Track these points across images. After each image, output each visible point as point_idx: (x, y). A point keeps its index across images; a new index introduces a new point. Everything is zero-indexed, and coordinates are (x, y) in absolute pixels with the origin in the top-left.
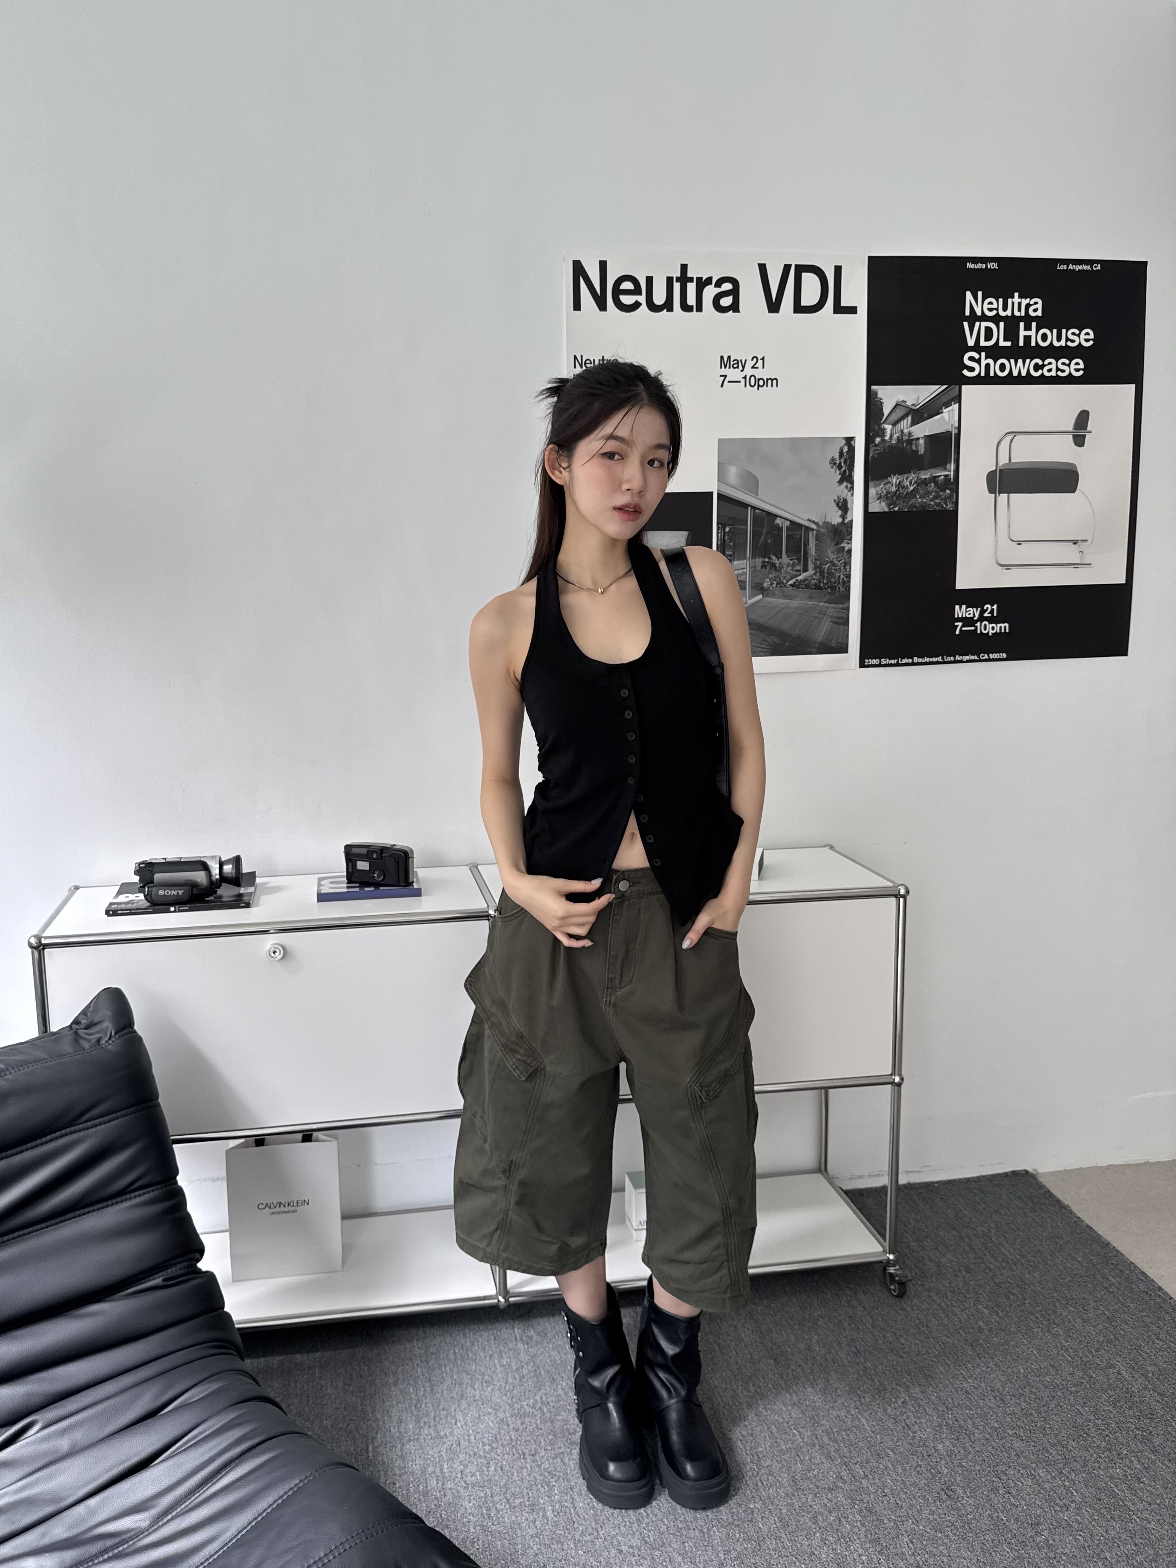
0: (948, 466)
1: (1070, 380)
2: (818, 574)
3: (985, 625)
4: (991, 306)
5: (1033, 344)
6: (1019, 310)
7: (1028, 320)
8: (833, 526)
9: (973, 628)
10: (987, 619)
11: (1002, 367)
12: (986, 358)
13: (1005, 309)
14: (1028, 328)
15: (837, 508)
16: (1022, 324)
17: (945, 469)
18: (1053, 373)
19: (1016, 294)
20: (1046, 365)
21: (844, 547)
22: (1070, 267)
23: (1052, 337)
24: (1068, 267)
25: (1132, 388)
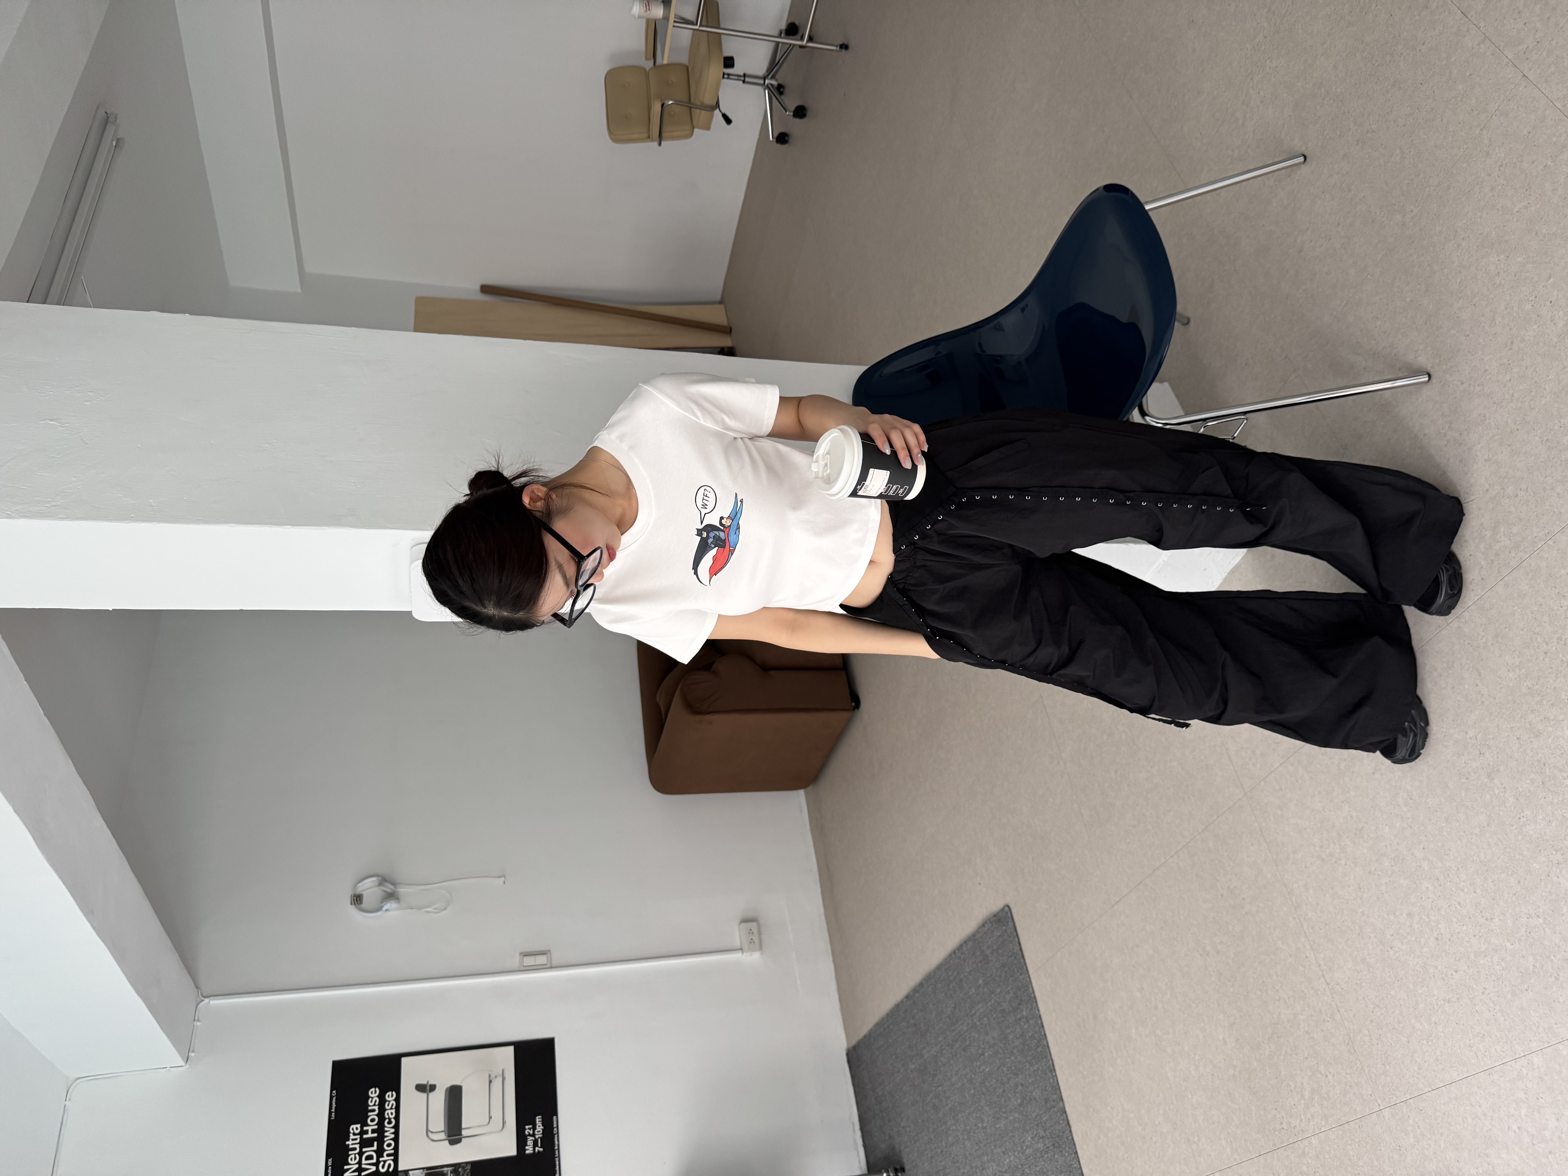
0: (445, 1172)
1: (398, 1100)
3: (538, 1132)
4: (353, 1159)
5: (376, 1127)
6: (356, 1139)
7: (363, 1132)
9: (539, 1140)
10: (534, 1132)
11: (389, 1145)
12: (383, 1157)
13: (355, 1149)
14: (366, 1132)
16: (365, 1136)
17: (447, 1173)
18: (393, 1111)
19: (347, 1143)
20: (389, 1117)
22: (333, 1110)
23: (373, 1115)
24: (333, 1112)
25: (404, 1060)
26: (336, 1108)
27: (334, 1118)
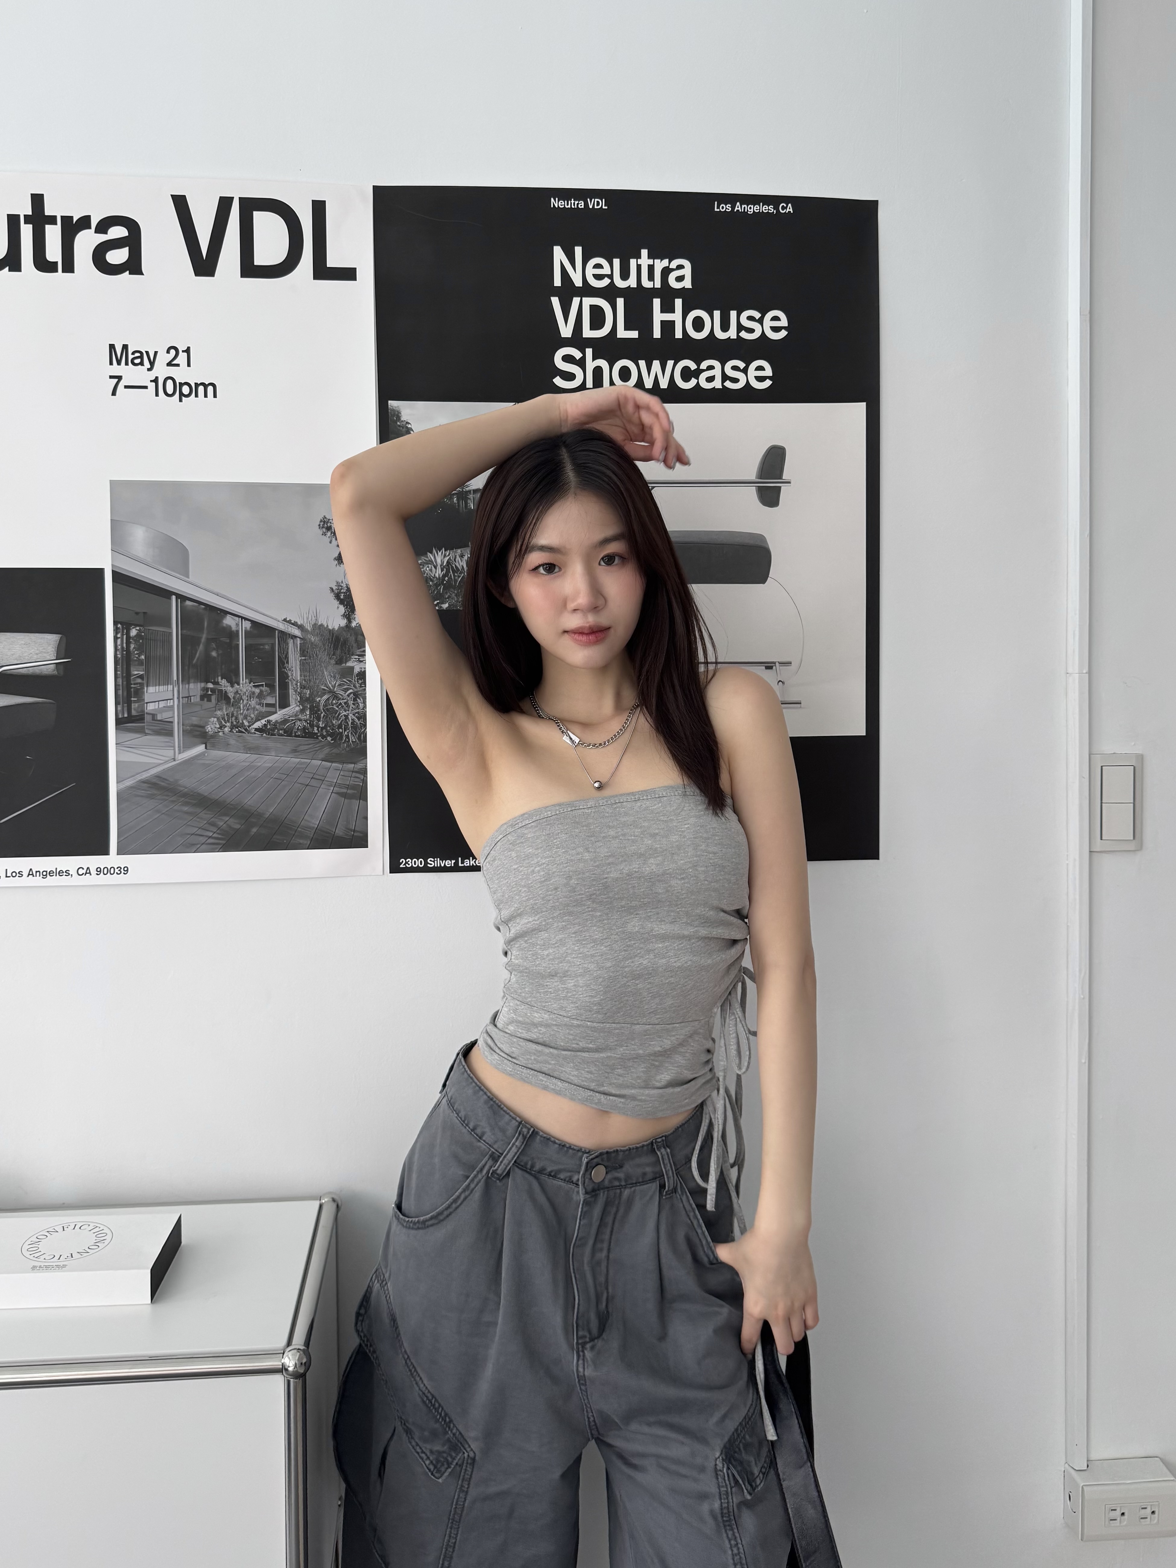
1: (748, 395)
2: (308, 713)
4: (598, 272)
5: (679, 334)
6: (651, 277)
7: (667, 295)
8: (331, 632)
11: (625, 373)
12: (594, 358)
13: (625, 275)
14: (668, 307)
15: (336, 603)
16: (657, 302)
18: (717, 384)
19: (644, 252)
20: (704, 371)
21: (352, 668)
22: (738, 207)
23: (712, 322)
24: (733, 207)
25: (860, 408)
26: (745, 213)
27: (716, 210)
